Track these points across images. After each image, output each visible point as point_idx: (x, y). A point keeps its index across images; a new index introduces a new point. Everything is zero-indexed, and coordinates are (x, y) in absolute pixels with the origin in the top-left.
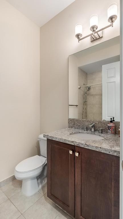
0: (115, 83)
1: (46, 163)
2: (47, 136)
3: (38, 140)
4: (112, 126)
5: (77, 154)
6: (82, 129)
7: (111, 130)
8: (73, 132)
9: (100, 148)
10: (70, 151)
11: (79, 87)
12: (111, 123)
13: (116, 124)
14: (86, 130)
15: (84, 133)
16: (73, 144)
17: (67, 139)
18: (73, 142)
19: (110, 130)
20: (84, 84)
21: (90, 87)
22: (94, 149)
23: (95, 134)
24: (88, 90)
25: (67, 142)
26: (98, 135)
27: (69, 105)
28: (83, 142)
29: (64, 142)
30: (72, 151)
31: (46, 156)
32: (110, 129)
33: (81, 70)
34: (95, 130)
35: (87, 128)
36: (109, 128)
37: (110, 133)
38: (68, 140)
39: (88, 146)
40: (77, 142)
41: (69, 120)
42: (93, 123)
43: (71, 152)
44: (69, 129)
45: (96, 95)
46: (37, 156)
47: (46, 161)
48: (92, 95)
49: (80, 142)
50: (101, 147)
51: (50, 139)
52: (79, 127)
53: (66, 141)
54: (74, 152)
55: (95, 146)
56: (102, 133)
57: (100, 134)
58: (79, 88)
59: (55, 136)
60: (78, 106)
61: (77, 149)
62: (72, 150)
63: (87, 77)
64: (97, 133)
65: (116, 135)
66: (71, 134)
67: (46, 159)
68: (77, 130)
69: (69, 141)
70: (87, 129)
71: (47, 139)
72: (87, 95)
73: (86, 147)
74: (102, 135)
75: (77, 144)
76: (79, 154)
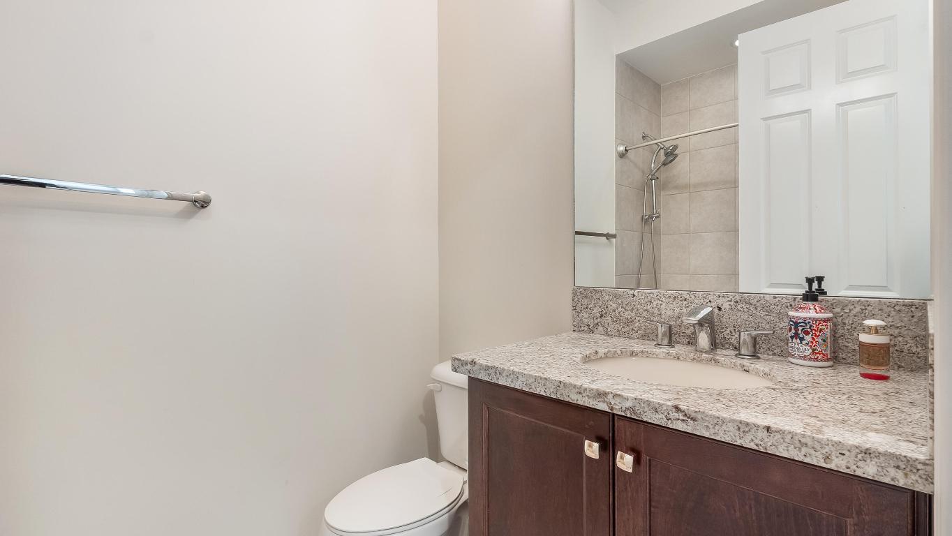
0: (810, 117)
1: (466, 496)
2: (469, 367)
3: (431, 386)
4: (816, 320)
5: (625, 462)
6: (646, 336)
7: (808, 338)
8: (602, 351)
9: (768, 429)
10: (587, 442)
11: (622, 148)
12: (810, 304)
13: (838, 310)
14: (666, 342)
15: (657, 356)
16: (603, 407)
17: (568, 380)
18: (601, 395)
19: (802, 339)
20: (643, 137)
21: (676, 147)
22: (728, 439)
23: (717, 362)
24: (664, 164)
25: (574, 398)
26: (734, 367)
27: (578, 233)
28: (657, 398)
29: (553, 396)
30: (596, 446)
31: (466, 465)
32: (807, 333)
33: (632, 68)
34: (714, 345)
35: (670, 333)
36: (799, 329)
37: (805, 358)
38: (575, 386)
39: (688, 416)
40: (625, 394)
41: (575, 294)
42: (702, 307)
43: (592, 450)
44: (575, 335)
45: (705, 185)
46: (425, 460)
47: (467, 486)
48: (686, 187)
49: (645, 397)
50: (772, 425)
51: (486, 379)
52: (626, 329)
53: (565, 392)
54: (609, 446)
55: (733, 421)
56: (755, 356)
57: (746, 362)
58: (622, 155)
59: (507, 366)
60: (614, 236)
61: (624, 433)
62: (598, 439)
63: (657, 103)
64: (725, 355)
65: (841, 367)
66: (587, 359)
67: (466, 476)
68: (618, 343)
69: (581, 391)
70: (671, 338)
71: (472, 381)
72: (657, 186)
73: (680, 426)
74: (760, 366)
75: (629, 404)
76: (637, 461)
